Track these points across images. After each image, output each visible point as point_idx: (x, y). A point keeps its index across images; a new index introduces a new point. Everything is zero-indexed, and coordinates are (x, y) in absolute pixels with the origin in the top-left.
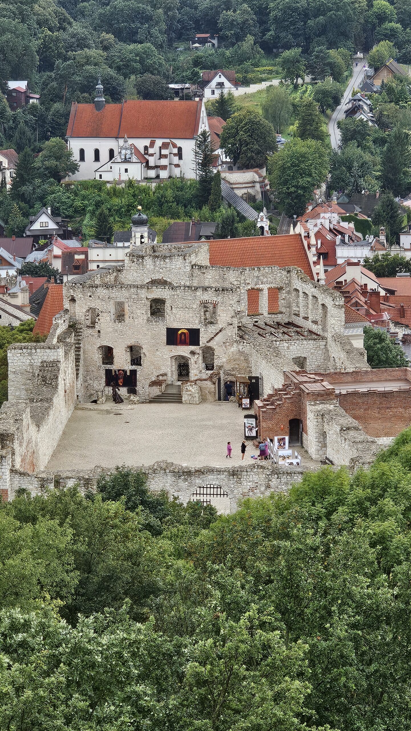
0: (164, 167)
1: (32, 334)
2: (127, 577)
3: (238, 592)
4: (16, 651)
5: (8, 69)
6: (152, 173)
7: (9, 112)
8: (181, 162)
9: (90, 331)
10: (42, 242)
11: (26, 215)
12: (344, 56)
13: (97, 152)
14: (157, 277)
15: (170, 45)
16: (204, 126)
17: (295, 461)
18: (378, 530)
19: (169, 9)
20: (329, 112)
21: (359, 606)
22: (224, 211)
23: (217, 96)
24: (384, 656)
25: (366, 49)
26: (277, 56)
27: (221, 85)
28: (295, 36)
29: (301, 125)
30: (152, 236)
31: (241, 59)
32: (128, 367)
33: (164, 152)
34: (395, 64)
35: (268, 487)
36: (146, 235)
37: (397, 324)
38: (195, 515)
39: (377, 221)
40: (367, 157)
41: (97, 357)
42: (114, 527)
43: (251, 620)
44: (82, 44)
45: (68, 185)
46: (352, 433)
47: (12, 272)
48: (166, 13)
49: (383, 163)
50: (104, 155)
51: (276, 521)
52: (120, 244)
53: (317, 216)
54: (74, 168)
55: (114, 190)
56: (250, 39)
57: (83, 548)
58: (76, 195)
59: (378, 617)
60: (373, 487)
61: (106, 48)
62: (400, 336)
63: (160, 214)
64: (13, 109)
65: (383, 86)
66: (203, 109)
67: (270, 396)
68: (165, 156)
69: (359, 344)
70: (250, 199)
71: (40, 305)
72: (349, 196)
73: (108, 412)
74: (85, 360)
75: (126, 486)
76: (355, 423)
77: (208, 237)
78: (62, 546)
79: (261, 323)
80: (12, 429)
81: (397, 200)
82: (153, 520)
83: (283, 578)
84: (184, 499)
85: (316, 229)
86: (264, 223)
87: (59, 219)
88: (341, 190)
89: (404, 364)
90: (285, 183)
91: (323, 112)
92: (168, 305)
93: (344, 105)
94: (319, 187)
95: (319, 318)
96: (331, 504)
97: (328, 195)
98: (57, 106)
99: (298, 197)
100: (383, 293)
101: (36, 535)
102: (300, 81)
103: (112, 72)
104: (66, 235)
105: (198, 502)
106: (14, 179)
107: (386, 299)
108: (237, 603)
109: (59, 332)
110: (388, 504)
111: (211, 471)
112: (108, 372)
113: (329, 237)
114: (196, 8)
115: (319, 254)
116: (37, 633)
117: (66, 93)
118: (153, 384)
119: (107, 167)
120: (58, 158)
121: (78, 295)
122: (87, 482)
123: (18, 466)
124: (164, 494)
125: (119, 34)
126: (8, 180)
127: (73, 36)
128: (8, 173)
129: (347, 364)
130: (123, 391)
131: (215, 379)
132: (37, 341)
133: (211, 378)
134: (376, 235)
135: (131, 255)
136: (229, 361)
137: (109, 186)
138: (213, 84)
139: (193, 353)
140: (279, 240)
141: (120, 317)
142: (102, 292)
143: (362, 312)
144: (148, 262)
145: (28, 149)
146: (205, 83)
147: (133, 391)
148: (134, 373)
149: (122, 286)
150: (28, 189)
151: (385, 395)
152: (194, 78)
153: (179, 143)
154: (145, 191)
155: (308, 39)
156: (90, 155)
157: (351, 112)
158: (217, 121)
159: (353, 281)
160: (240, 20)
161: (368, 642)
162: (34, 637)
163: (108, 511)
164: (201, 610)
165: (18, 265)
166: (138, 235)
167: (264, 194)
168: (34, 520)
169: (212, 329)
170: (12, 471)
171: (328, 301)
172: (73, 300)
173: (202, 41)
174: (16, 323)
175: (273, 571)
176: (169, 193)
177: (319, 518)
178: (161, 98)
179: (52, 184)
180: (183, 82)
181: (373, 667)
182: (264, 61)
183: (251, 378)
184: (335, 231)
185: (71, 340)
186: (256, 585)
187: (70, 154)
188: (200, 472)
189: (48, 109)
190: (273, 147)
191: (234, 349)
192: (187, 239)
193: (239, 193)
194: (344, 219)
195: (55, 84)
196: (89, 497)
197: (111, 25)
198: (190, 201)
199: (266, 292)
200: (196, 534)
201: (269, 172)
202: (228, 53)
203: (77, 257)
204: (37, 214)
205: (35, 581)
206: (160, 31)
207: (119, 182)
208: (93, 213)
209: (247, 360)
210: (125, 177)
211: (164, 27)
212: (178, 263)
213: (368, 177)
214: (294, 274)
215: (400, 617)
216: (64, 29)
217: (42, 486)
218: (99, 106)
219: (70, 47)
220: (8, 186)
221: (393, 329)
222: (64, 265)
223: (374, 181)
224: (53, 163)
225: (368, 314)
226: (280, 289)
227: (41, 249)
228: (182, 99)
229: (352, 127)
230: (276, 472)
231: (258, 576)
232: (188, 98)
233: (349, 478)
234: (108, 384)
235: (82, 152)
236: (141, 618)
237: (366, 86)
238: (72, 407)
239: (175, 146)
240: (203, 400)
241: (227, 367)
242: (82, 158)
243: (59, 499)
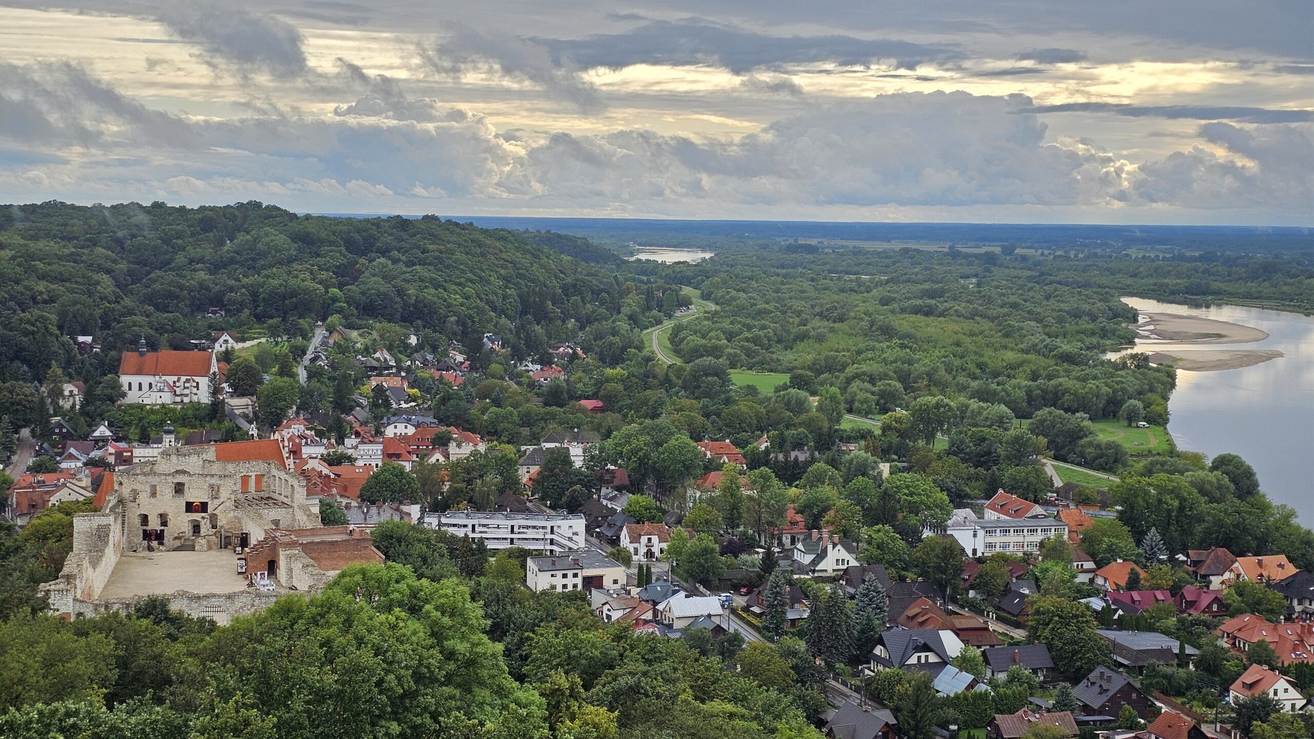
0: (187, 395)
1: (92, 506)
2: (151, 671)
3: (228, 682)
4: (68, 730)
5: (79, 328)
6: (178, 399)
7: (79, 357)
8: (198, 392)
9: (132, 504)
10: (100, 444)
11: (90, 426)
12: (309, 323)
13: (140, 384)
14: (180, 468)
15: (192, 314)
16: (214, 368)
17: (271, 588)
18: (325, 635)
19: (192, 291)
20: (299, 359)
21: (311, 688)
22: (227, 424)
23: (223, 349)
24: (327, 722)
25: (324, 320)
26: (264, 322)
27: (226, 341)
28: (277, 310)
29: (280, 368)
30: (177, 440)
31: (242, 324)
32: (159, 528)
33: (187, 385)
34: (343, 329)
35: (253, 605)
36: (173, 440)
37: (341, 496)
38: (202, 627)
39: (330, 430)
40: (324, 388)
41: (137, 521)
42: (146, 636)
43: (236, 702)
44: (131, 313)
45: (120, 406)
46: (310, 569)
47: (79, 464)
48: (189, 294)
49: (335, 393)
50: (145, 387)
51: (257, 631)
52: (155, 446)
53: (290, 427)
54: (124, 395)
55: (152, 409)
56: (247, 311)
57: (121, 653)
58: (125, 413)
59: (323, 696)
60: (322, 606)
61: (147, 316)
62: (344, 504)
63: (184, 426)
64: (82, 354)
65: (335, 343)
66: (214, 357)
67: (255, 545)
68: (188, 388)
69: (316, 510)
70: (245, 416)
71: (99, 486)
72: (311, 414)
73: (144, 558)
74: (129, 523)
75: (155, 608)
76: (313, 562)
77: (216, 441)
78: (106, 653)
79: (250, 498)
80: (76, 571)
81: (343, 416)
82: (173, 630)
83: (259, 671)
84: (195, 616)
85: (289, 436)
86: (253, 430)
87: (114, 429)
88: (305, 409)
89: (346, 522)
90: (269, 405)
91: (295, 359)
92: (186, 486)
93: (309, 355)
94: (291, 408)
95: (289, 494)
96: (294, 619)
97: (297, 413)
98: (113, 353)
99: (277, 415)
100: (333, 476)
101: (88, 645)
102: (280, 339)
103: (152, 332)
104: (118, 440)
105: (204, 618)
106: (82, 402)
107: (334, 480)
108: (227, 690)
109: (110, 505)
110: (332, 617)
111: (214, 596)
112: (145, 531)
113: (297, 441)
114: (210, 291)
115: (290, 452)
116: (84, 717)
117: (119, 345)
118: (176, 538)
119: (147, 395)
120: (113, 388)
121: (124, 480)
122: (128, 606)
123: (78, 596)
124: (181, 612)
125: (157, 307)
126: (78, 402)
127: (125, 307)
128: (77, 398)
129: (307, 523)
130: (155, 544)
131: (218, 535)
132: (95, 511)
133: (215, 534)
134: (329, 439)
135: (162, 453)
136: (227, 524)
137: (148, 407)
138: (221, 340)
139: (203, 518)
140: (264, 442)
141: (154, 494)
142: (141, 478)
143: (318, 489)
144: (174, 458)
145: (91, 382)
146: (216, 340)
147: (161, 543)
148: (162, 531)
149: (155, 474)
150: (91, 408)
151: (332, 543)
152: (208, 337)
153: (197, 379)
154: (174, 411)
155: (285, 313)
156: (135, 387)
157: (313, 360)
158: (222, 364)
159: (313, 469)
160: (240, 300)
161: (316, 712)
162: (82, 720)
163: (140, 626)
164: (202, 695)
165: (84, 459)
166: (168, 440)
167: (255, 413)
168: (87, 634)
169: (216, 502)
170: (74, 600)
171: (295, 483)
172: (121, 484)
173: (214, 313)
174: (81, 499)
175: (253, 667)
176: (190, 412)
177: (286, 628)
178: (185, 349)
179: (108, 405)
180: (200, 339)
181: (321, 729)
182: (256, 326)
183: (242, 534)
184: (301, 437)
185: (120, 510)
186: (241, 676)
187: (121, 386)
188: (206, 597)
189: (106, 355)
190: (261, 382)
191: (232, 514)
192: (201, 442)
193: (237, 412)
194: (307, 429)
195: (111, 339)
196: (129, 616)
197: (151, 300)
198: (204, 418)
199: (254, 477)
200: (202, 640)
201: (258, 398)
202: (231, 320)
203: (125, 454)
204: (97, 426)
205: (86, 678)
206: (186, 305)
207: (156, 405)
208: (137, 425)
209: (240, 522)
210: (159, 401)
211: (188, 303)
212: (194, 459)
213: (324, 402)
214: (273, 466)
215: (339, 695)
216: (119, 303)
217: (96, 609)
218: (142, 354)
219: (123, 315)
220: (78, 407)
221: (339, 499)
222: (116, 460)
223: (328, 404)
224: (109, 391)
225: (322, 490)
226: (264, 475)
227: (100, 449)
228: (200, 350)
229: (314, 370)
230: (259, 595)
231: (243, 671)
232: (204, 349)
233: (307, 600)
234: (144, 539)
235: (130, 384)
236: (160, 701)
237: (324, 343)
238: (119, 555)
239: (194, 381)
240: (210, 548)
241: (227, 527)
242: (130, 389)
243: (106, 619)
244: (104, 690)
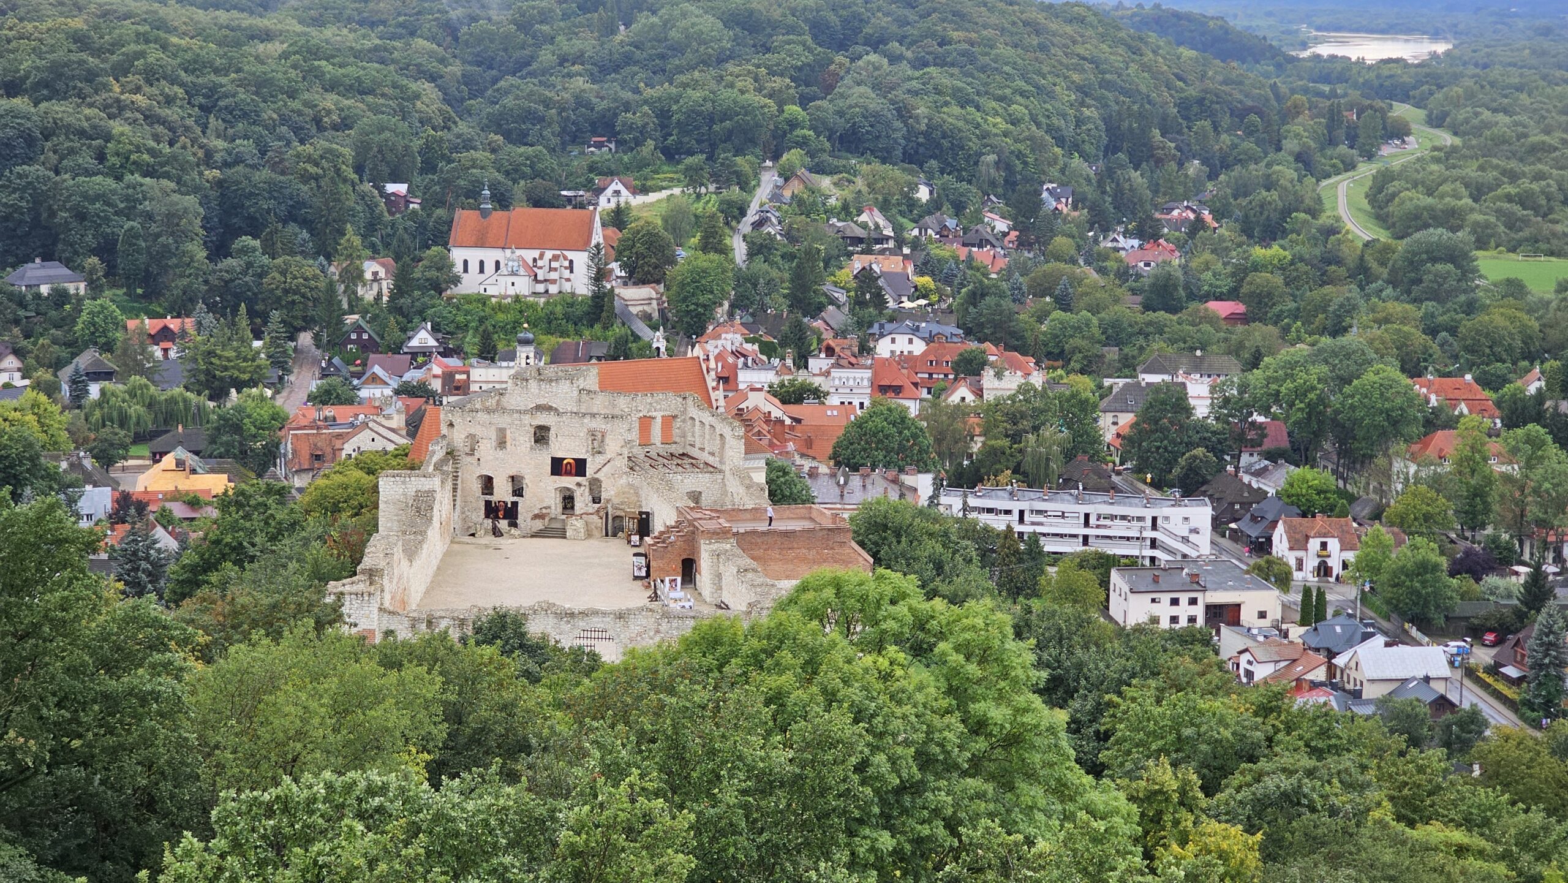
0: (554, 282)
1: (407, 460)
2: (500, 729)
3: (619, 752)
4: (371, 816)
5: (385, 169)
6: (540, 288)
7: (387, 217)
8: (572, 276)
9: (469, 459)
10: (420, 359)
11: (404, 330)
12: (751, 163)
13: (482, 263)
14: (542, 401)
15: (564, 149)
16: (598, 237)
17: (687, 605)
18: (774, 685)
19: (564, 109)
20: (734, 223)
21: (750, 769)
22: (617, 330)
23: (613, 205)
24: (776, 825)
25: (776, 157)
26: (679, 162)
27: (617, 193)
28: (699, 142)
29: (703, 238)
30: (538, 355)
31: (642, 165)
32: (510, 499)
33: (554, 264)
34: (807, 173)
35: (658, 631)
36: (532, 355)
37: (802, 455)
38: (577, 661)
39: (784, 344)
40: (774, 273)
41: (477, 487)
42: (490, 674)
43: (631, 786)
44: (468, 145)
45: (450, 298)
46: (750, 575)
47: (388, 392)
48: (559, 114)
49: (792, 281)
50: (490, 267)
51: (664, 672)
52: (504, 364)
53: (719, 337)
54: (456, 280)
55: (500, 305)
56: (650, 144)
57: (453, 698)
58: (458, 309)
59: (771, 782)
60: (769, 637)
61: (493, 151)
62: (806, 469)
63: (549, 332)
64: (391, 213)
65: (793, 196)
66: (597, 218)
67: (662, 533)
68: (555, 269)
69: (760, 478)
70: (647, 317)
71: (417, 428)
72: (753, 315)
73: (487, 546)
74: (463, 489)
75: (504, 627)
76: (754, 564)
77: (599, 359)
78: (429, 696)
79: (653, 454)
80: (382, 564)
81: (806, 320)
82: (534, 667)
83: (667, 738)
84: (566, 643)
85: (717, 351)
86: (659, 342)
87: (440, 335)
88: (744, 308)
89: (810, 500)
90: (685, 300)
91: (727, 224)
92: (552, 432)
93: (751, 217)
94: (721, 305)
95: (716, 449)
96: (724, 656)
97: (731, 315)
98: (440, 212)
99: (698, 315)
100: (788, 421)
101: (401, 682)
102: (703, 190)
103: (500, 177)
104: (446, 353)
105: (580, 648)
106: (391, 291)
107: (791, 428)
108: (617, 764)
109: (435, 459)
110: (785, 656)
111: (596, 613)
112: (488, 503)
113: (730, 360)
114: (592, 109)
115: (720, 379)
116: (396, 797)
117: (450, 198)
118: (536, 517)
119: (492, 280)
120: (439, 269)
121: (457, 420)
122: (462, 622)
123: (387, 604)
124: (544, 637)
125: (507, 135)
126: (385, 291)
127: (459, 136)
128: (384, 284)
129: (746, 499)
130: (503, 524)
131: (602, 513)
132: (412, 468)
133: (598, 511)
134: (783, 359)
135: (515, 377)
136: (617, 495)
137: (494, 300)
138: (609, 191)
139: (579, 485)
140: (676, 362)
141: (502, 444)
142: (482, 417)
143: (765, 442)
144: (533, 384)
145: (407, 259)
146: (600, 191)
147: (513, 524)
148: (515, 504)
149: (504, 410)
150: (405, 301)
151: (786, 534)
152: (588, 185)
153: (570, 255)
154: (533, 306)
155: (713, 146)
156: (474, 267)
157: (758, 225)
158: (612, 231)
159: (756, 408)
160: (640, 124)
161: (758, 809)
162: (392, 802)
163: (482, 656)
164: (578, 771)
165: (394, 384)
166: (524, 356)
167: (662, 312)
168: (400, 666)
169: (600, 459)
170: (380, 609)
171: (727, 431)
172: (451, 425)
173: (599, 145)
174: (391, 447)
175: (657, 731)
176: (559, 309)
177: (710, 670)
178: (552, 206)
179: (432, 297)
180: (576, 189)
182: (665, 168)
183: (641, 513)
184: (737, 354)
185: (449, 468)
186: (638, 744)
187: (453, 265)
188: (584, 614)
189: (429, 216)
190: (672, 261)
191: (623, 481)
192: (576, 360)
193: (634, 310)
194: (747, 341)
195: (437, 188)
196: (463, 640)
197: (500, 125)
198: (581, 319)
199: (659, 420)
200: (578, 684)
201: (668, 288)
202: (626, 158)
203: (458, 377)
204: (415, 329)
205: (398, 734)
206: (553, 133)
207: (505, 297)
208: (476, 329)
209: (637, 494)
210: (511, 291)
211: (557, 129)
212: (564, 387)
213: (774, 295)
214: (690, 401)
215: (794, 782)
216: (449, 129)
217: (413, 626)
218: (485, 214)
219: (455, 149)
220: (385, 299)
221: (799, 461)
222: (443, 386)
223: (781, 300)
224: (434, 273)
225: (771, 445)
226: (675, 417)
227: (419, 367)
228: (575, 207)
229: (759, 241)
230: (667, 615)
231: (641, 735)
232: (582, 206)
233: (746, 625)
234: (487, 516)
235: (466, 262)
236: (512, 777)
237: (775, 197)
238: (448, 540)
239: (565, 258)
240: (589, 535)
241: (616, 501)
242: (466, 270)
243: (429, 642)
244: (426, 756)
